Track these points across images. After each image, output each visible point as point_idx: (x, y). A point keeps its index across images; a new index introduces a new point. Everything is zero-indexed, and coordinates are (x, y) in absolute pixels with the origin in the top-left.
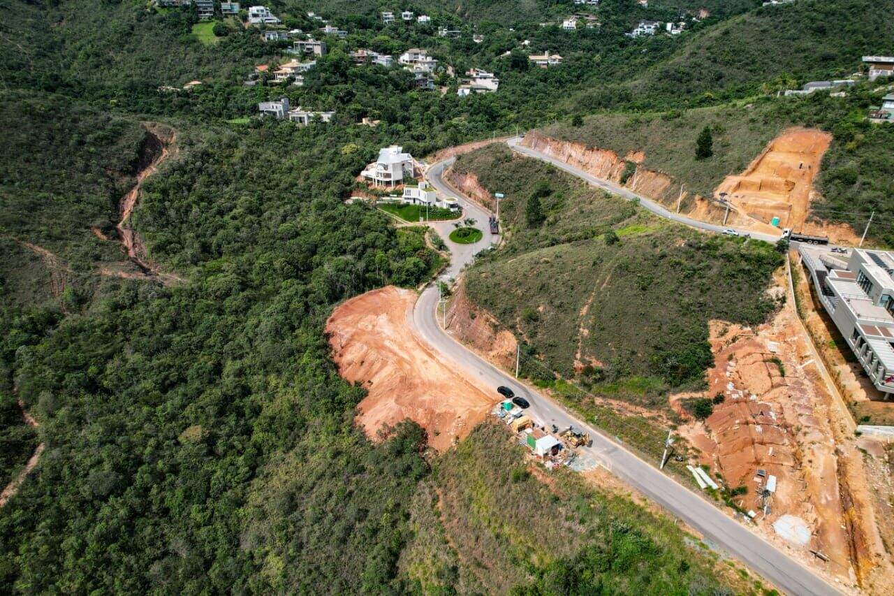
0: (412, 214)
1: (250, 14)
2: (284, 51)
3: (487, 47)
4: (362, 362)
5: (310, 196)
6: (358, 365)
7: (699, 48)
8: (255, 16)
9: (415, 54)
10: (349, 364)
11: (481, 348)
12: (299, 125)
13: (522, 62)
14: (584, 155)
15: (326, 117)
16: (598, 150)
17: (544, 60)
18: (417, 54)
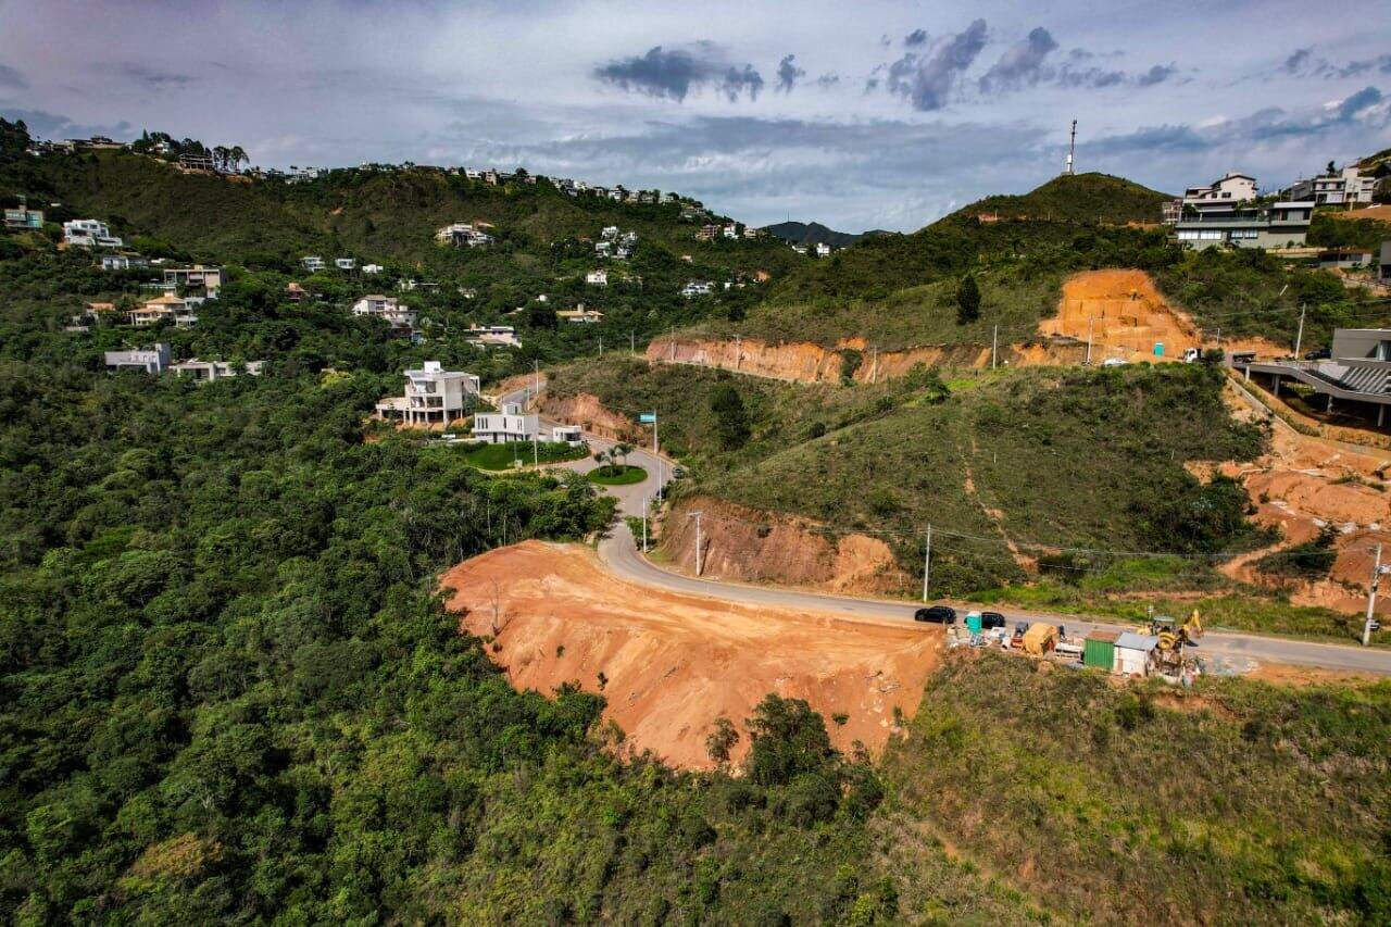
0: (496, 457)
1: (67, 230)
2: (145, 286)
3: (485, 303)
4: (560, 650)
5: (279, 446)
6: (551, 659)
7: (808, 279)
8: (76, 232)
9: (378, 302)
10: (526, 662)
11: (804, 581)
12: (200, 383)
13: (548, 317)
14: (764, 355)
15: (253, 368)
16: (786, 343)
17: (579, 317)
18: (382, 302)
